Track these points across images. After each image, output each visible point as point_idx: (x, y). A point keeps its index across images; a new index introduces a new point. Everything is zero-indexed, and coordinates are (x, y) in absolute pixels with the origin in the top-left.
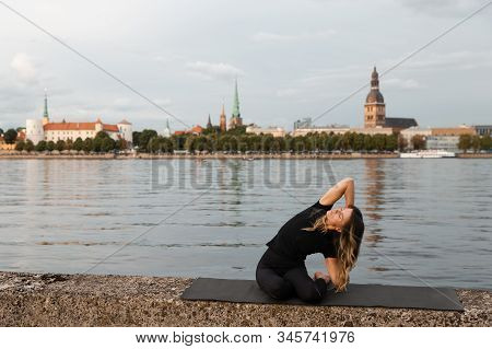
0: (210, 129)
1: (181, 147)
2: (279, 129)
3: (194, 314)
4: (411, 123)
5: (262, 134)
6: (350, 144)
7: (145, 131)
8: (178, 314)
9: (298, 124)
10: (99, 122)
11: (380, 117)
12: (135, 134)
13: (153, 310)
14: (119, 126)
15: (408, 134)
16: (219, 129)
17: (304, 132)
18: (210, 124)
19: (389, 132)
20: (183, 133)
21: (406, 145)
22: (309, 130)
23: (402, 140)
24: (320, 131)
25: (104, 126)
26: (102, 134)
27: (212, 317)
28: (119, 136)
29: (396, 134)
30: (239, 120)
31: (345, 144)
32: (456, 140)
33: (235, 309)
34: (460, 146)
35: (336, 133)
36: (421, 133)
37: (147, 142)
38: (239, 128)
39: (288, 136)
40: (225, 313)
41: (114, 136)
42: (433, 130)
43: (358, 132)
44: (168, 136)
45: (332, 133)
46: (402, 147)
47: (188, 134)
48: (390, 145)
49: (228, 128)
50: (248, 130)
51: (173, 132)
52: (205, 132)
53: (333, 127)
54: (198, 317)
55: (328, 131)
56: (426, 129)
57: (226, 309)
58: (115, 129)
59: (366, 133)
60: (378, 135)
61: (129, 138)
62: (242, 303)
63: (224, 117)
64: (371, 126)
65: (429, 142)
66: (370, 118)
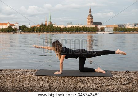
0: (42, 25)
1: (34, 31)
2: (63, 25)
3: (39, 79)
4: (100, 24)
5: (58, 27)
6: (83, 30)
7: (23, 26)
8: (34, 80)
9: (68, 24)
10: (9, 23)
11: (92, 22)
12: (20, 27)
13: (27, 78)
14: (15, 24)
15: (99, 27)
16: (45, 25)
17: (70, 26)
18: (42, 24)
19: (94, 26)
20: (34, 27)
21: (99, 30)
22: (71, 26)
23: (98, 28)
24: (74, 26)
25: (10, 24)
26: (10, 27)
27: (44, 80)
28: (15, 27)
29: (96, 27)
30: (51, 22)
31: (82, 30)
32: (113, 29)
33: (50, 78)
34: (114, 30)
35: (79, 26)
36: (103, 26)
37: (23, 29)
38: (51, 25)
39: (65, 27)
40: (48, 79)
41: (13, 27)
42: (107, 26)
43: (85, 26)
44: (30, 27)
45: (78, 27)
46: (98, 30)
47: (36, 27)
48: (94, 30)
49: (48, 25)
50: (54, 26)
51: (31, 26)
52: (41, 26)
53: (78, 25)
54: (40, 80)
55: (77, 26)
56: (105, 26)
57: (48, 78)
58: (14, 25)
59: (88, 26)
60: (91, 27)
61: (18, 28)
62: (52, 76)
63: (47, 22)
64: (89, 24)
65: (105, 29)
66: (89, 22)
